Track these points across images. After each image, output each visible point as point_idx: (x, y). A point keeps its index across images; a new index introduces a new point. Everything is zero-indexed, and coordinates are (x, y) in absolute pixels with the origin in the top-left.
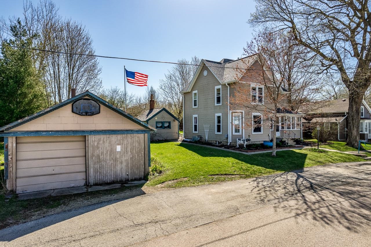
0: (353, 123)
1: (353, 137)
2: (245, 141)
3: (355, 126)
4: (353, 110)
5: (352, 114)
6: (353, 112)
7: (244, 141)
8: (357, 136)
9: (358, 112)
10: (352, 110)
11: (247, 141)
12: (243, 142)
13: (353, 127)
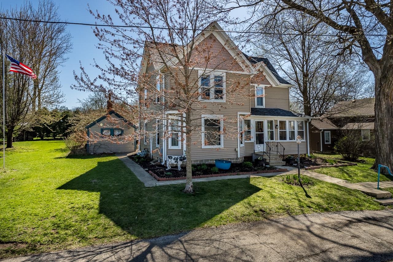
0: (382, 130)
1: (384, 156)
2: (179, 160)
3: (386, 136)
4: (381, 108)
5: (380, 114)
6: (381, 112)
7: (177, 159)
8: (390, 154)
9: (390, 111)
10: (379, 109)
11: (181, 160)
12: (175, 162)
13: (383, 138)
